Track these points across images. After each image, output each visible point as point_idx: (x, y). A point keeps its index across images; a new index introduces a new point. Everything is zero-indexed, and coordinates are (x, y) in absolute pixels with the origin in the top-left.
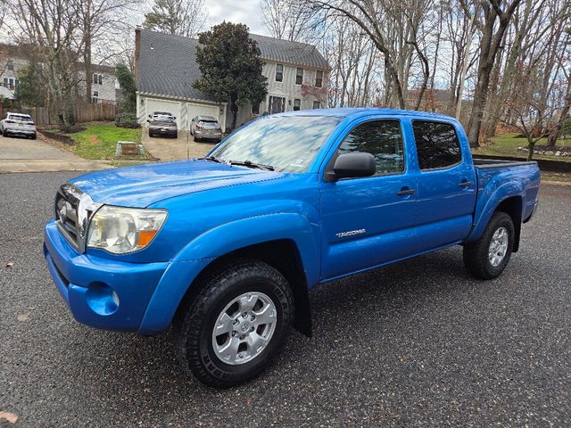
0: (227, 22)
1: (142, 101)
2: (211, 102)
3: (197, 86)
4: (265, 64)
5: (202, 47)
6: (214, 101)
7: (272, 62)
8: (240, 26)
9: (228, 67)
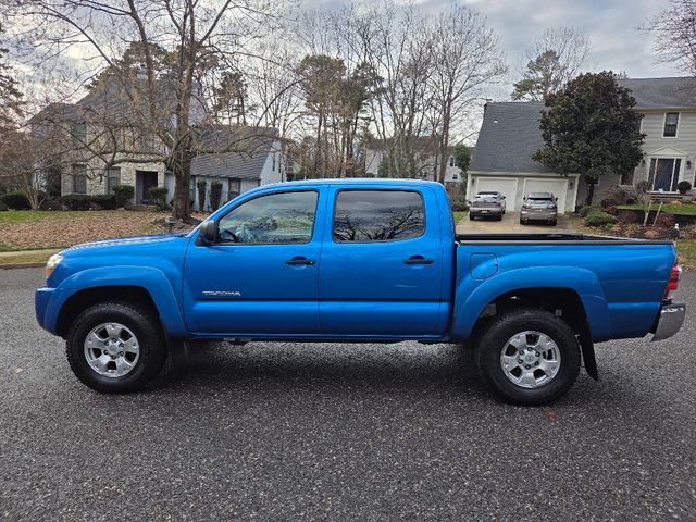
0: (584, 74)
1: (473, 181)
2: (554, 175)
3: (537, 157)
4: (643, 116)
5: (548, 109)
6: (557, 172)
7: (659, 112)
8: (603, 74)
9: (580, 129)
